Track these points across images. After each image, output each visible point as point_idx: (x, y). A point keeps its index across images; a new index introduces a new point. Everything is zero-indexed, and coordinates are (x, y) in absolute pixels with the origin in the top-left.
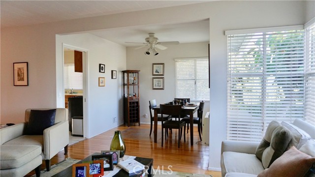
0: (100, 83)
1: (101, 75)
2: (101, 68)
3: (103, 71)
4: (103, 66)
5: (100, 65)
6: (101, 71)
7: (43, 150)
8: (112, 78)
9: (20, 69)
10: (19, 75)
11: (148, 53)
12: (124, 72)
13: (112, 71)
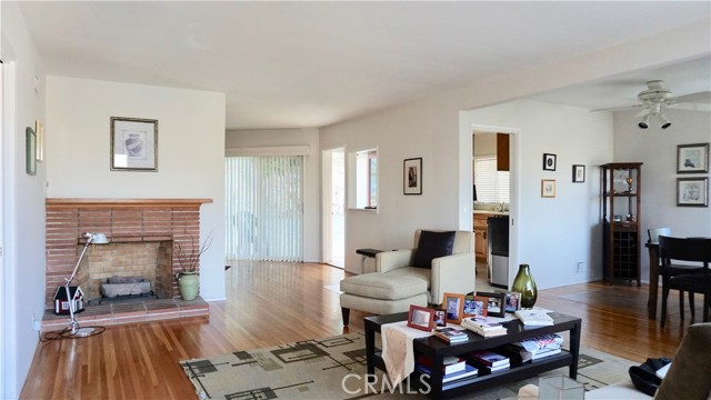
0: (545, 191)
1: (548, 175)
2: (548, 162)
3: (552, 167)
4: (553, 158)
5: (545, 155)
6: (547, 167)
7: (430, 289)
8: (574, 181)
9: (411, 169)
10: (410, 178)
11: (643, 126)
12: (604, 168)
13: (574, 167)
